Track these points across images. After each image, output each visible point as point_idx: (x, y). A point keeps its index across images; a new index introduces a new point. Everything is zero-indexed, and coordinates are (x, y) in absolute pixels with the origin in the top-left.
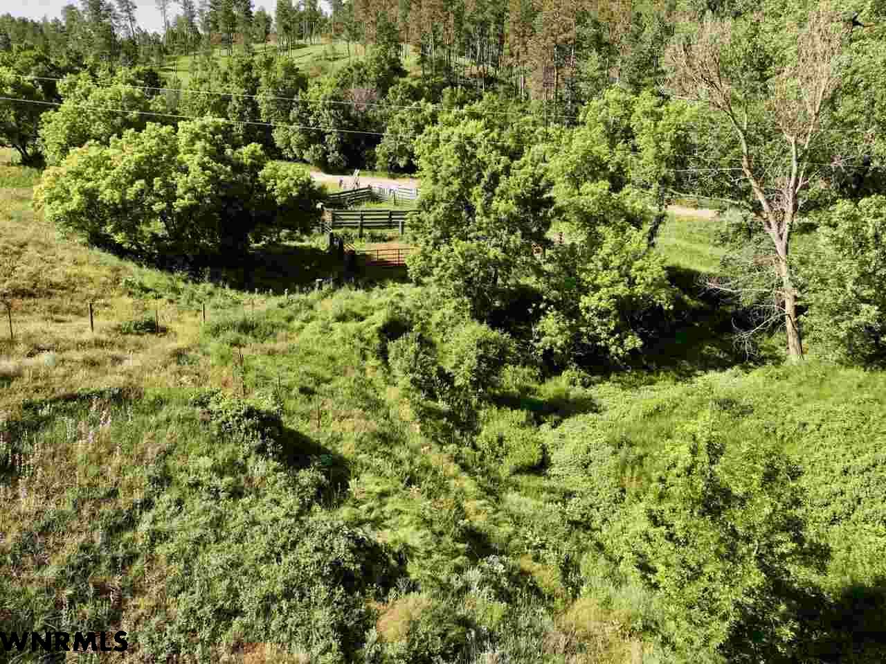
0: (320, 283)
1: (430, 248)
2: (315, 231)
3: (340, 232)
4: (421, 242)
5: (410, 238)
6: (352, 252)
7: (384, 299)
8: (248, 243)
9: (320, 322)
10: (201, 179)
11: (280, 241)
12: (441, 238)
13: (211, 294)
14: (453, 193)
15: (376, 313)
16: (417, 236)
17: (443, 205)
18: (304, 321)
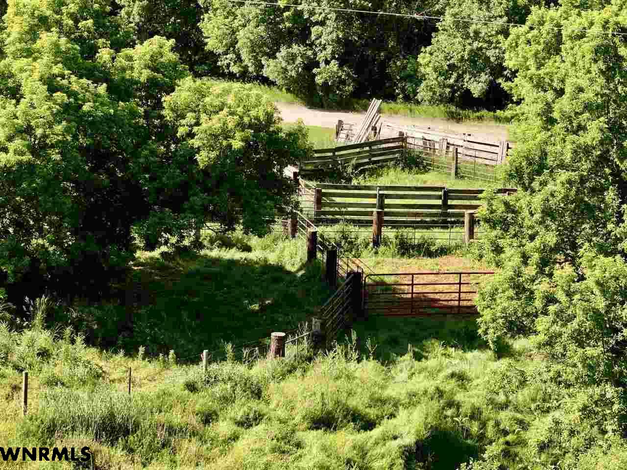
0: (281, 341)
1: (530, 270)
2: (277, 228)
3: (330, 232)
4: (511, 257)
5: (487, 246)
6: (356, 277)
7: (421, 383)
8: (132, 249)
9: (275, 429)
10: (44, 110)
11: (201, 246)
12: (557, 249)
13: (44, 354)
14: (587, 150)
15: (402, 414)
16: (501, 242)
17: (563, 176)
18: (240, 424)
